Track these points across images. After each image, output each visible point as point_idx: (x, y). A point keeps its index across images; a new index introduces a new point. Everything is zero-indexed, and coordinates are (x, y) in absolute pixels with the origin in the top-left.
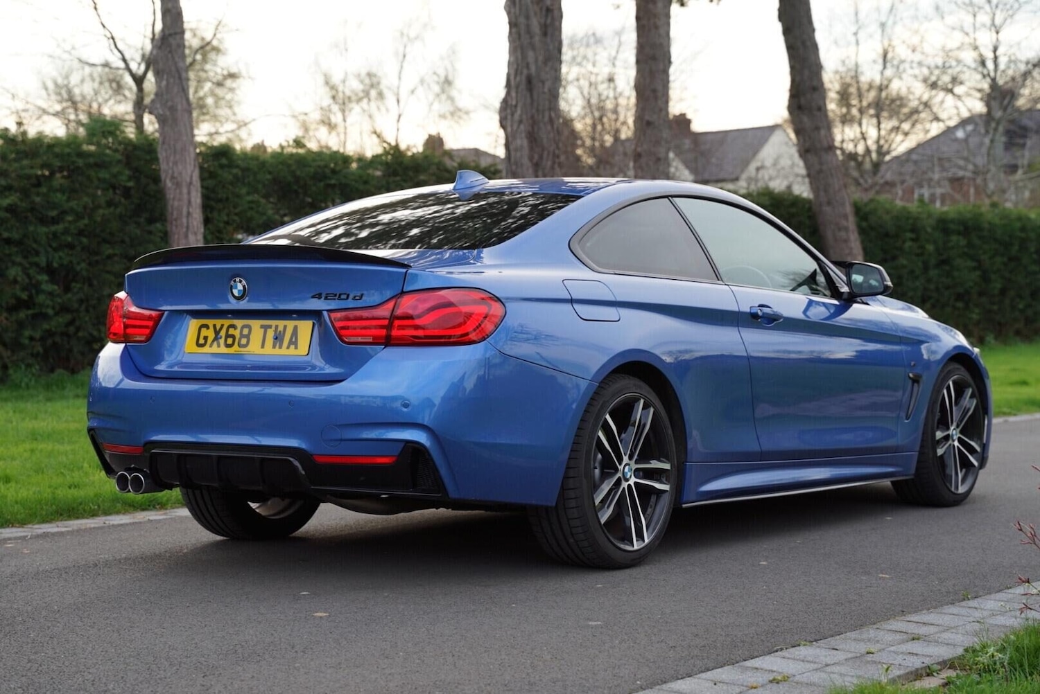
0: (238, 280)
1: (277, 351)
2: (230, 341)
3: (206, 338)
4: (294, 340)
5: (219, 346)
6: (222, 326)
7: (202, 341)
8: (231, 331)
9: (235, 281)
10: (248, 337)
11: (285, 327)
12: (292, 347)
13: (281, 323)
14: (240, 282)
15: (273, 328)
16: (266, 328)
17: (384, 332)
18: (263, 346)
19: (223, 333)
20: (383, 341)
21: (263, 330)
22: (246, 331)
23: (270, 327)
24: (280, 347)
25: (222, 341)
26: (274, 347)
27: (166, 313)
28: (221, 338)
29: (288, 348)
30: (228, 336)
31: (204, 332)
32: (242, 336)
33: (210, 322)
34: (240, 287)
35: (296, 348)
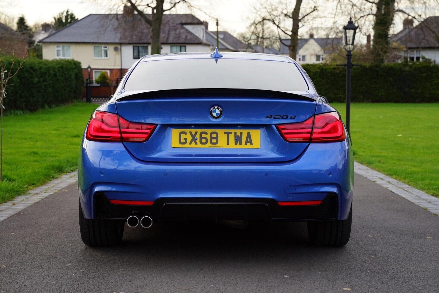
0: (216, 108)
1: (238, 146)
2: (204, 141)
3: (186, 139)
4: (249, 140)
5: (196, 143)
6: (196, 133)
7: (183, 141)
8: (204, 135)
9: (214, 108)
10: (216, 138)
11: (241, 133)
12: (249, 144)
13: (238, 131)
14: (218, 109)
15: (233, 134)
16: (228, 134)
17: (309, 135)
18: (228, 143)
19: (198, 136)
20: (308, 140)
21: (226, 135)
22: (214, 135)
23: (231, 133)
24: (240, 144)
25: (198, 141)
26: (236, 144)
27: (159, 125)
28: (197, 139)
29: (246, 144)
30: (201, 138)
31: (183, 136)
32: (212, 138)
33: (188, 131)
34: (218, 111)
35: (252, 144)
